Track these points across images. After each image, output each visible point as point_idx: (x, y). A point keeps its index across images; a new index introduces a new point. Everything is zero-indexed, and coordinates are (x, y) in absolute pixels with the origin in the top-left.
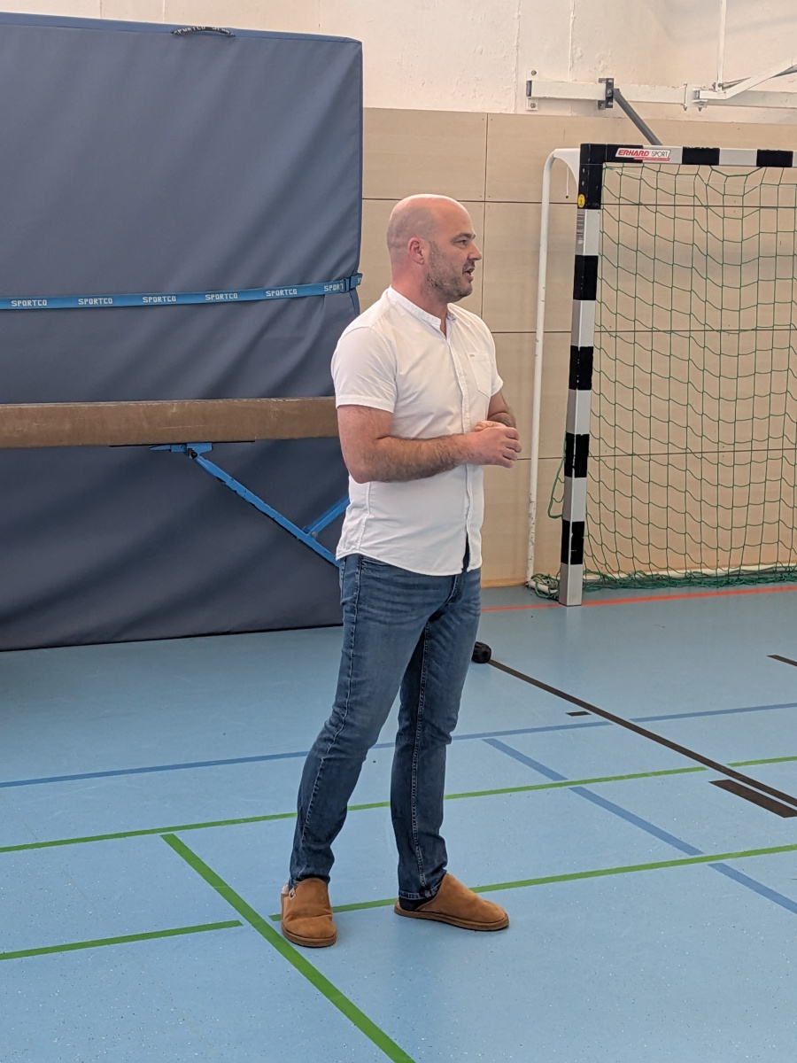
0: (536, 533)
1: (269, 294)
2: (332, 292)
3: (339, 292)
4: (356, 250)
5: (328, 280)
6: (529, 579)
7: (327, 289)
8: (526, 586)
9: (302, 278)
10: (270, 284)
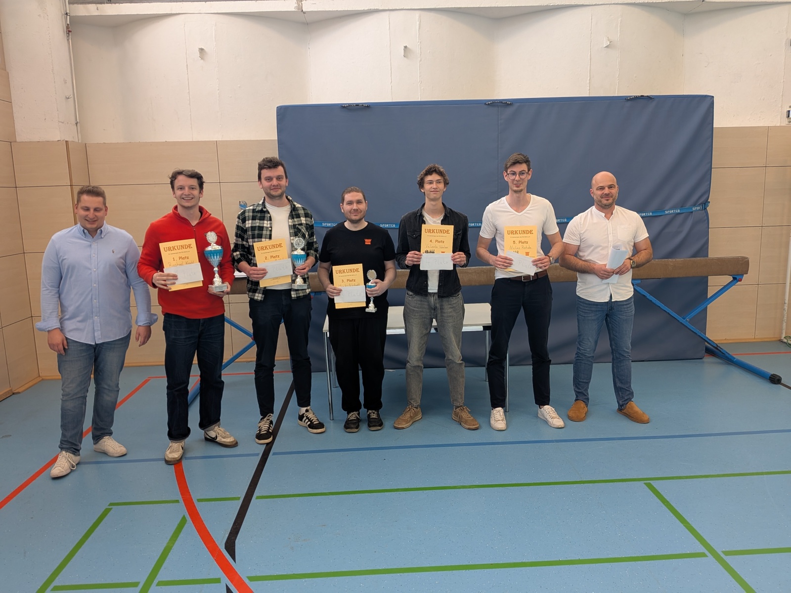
0: (787, 317)
1: (667, 212)
2: (696, 210)
3: (700, 210)
4: (708, 191)
5: (695, 205)
6: (783, 338)
7: (694, 209)
8: (781, 341)
9: (682, 204)
10: (667, 208)
